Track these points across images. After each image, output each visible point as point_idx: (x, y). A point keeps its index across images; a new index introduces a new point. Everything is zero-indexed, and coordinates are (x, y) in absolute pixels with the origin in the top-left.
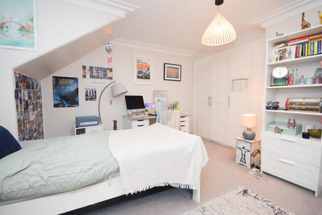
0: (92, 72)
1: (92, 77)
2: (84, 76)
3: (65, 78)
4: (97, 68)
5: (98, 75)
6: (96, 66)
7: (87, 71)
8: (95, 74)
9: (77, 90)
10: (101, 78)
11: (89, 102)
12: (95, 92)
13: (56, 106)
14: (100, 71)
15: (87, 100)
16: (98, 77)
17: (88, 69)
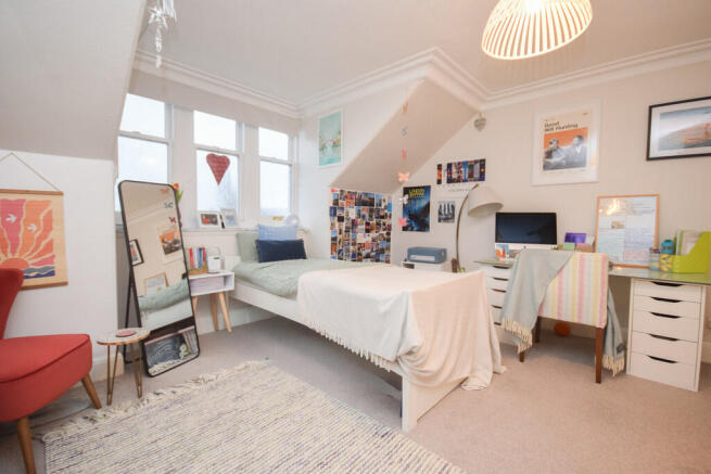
0: (450, 173)
1: (450, 181)
2: (439, 182)
3: (415, 188)
4: (459, 163)
5: (459, 177)
6: (457, 161)
7: (443, 172)
8: (455, 176)
9: (428, 206)
10: (465, 181)
11: (443, 224)
12: (453, 207)
13: (405, 229)
14: (462, 169)
15: (440, 221)
16: (458, 180)
17: (444, 167)
